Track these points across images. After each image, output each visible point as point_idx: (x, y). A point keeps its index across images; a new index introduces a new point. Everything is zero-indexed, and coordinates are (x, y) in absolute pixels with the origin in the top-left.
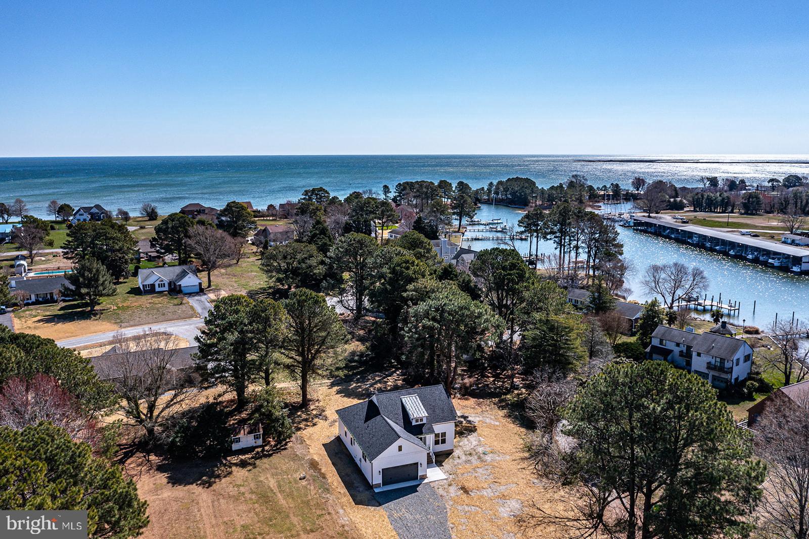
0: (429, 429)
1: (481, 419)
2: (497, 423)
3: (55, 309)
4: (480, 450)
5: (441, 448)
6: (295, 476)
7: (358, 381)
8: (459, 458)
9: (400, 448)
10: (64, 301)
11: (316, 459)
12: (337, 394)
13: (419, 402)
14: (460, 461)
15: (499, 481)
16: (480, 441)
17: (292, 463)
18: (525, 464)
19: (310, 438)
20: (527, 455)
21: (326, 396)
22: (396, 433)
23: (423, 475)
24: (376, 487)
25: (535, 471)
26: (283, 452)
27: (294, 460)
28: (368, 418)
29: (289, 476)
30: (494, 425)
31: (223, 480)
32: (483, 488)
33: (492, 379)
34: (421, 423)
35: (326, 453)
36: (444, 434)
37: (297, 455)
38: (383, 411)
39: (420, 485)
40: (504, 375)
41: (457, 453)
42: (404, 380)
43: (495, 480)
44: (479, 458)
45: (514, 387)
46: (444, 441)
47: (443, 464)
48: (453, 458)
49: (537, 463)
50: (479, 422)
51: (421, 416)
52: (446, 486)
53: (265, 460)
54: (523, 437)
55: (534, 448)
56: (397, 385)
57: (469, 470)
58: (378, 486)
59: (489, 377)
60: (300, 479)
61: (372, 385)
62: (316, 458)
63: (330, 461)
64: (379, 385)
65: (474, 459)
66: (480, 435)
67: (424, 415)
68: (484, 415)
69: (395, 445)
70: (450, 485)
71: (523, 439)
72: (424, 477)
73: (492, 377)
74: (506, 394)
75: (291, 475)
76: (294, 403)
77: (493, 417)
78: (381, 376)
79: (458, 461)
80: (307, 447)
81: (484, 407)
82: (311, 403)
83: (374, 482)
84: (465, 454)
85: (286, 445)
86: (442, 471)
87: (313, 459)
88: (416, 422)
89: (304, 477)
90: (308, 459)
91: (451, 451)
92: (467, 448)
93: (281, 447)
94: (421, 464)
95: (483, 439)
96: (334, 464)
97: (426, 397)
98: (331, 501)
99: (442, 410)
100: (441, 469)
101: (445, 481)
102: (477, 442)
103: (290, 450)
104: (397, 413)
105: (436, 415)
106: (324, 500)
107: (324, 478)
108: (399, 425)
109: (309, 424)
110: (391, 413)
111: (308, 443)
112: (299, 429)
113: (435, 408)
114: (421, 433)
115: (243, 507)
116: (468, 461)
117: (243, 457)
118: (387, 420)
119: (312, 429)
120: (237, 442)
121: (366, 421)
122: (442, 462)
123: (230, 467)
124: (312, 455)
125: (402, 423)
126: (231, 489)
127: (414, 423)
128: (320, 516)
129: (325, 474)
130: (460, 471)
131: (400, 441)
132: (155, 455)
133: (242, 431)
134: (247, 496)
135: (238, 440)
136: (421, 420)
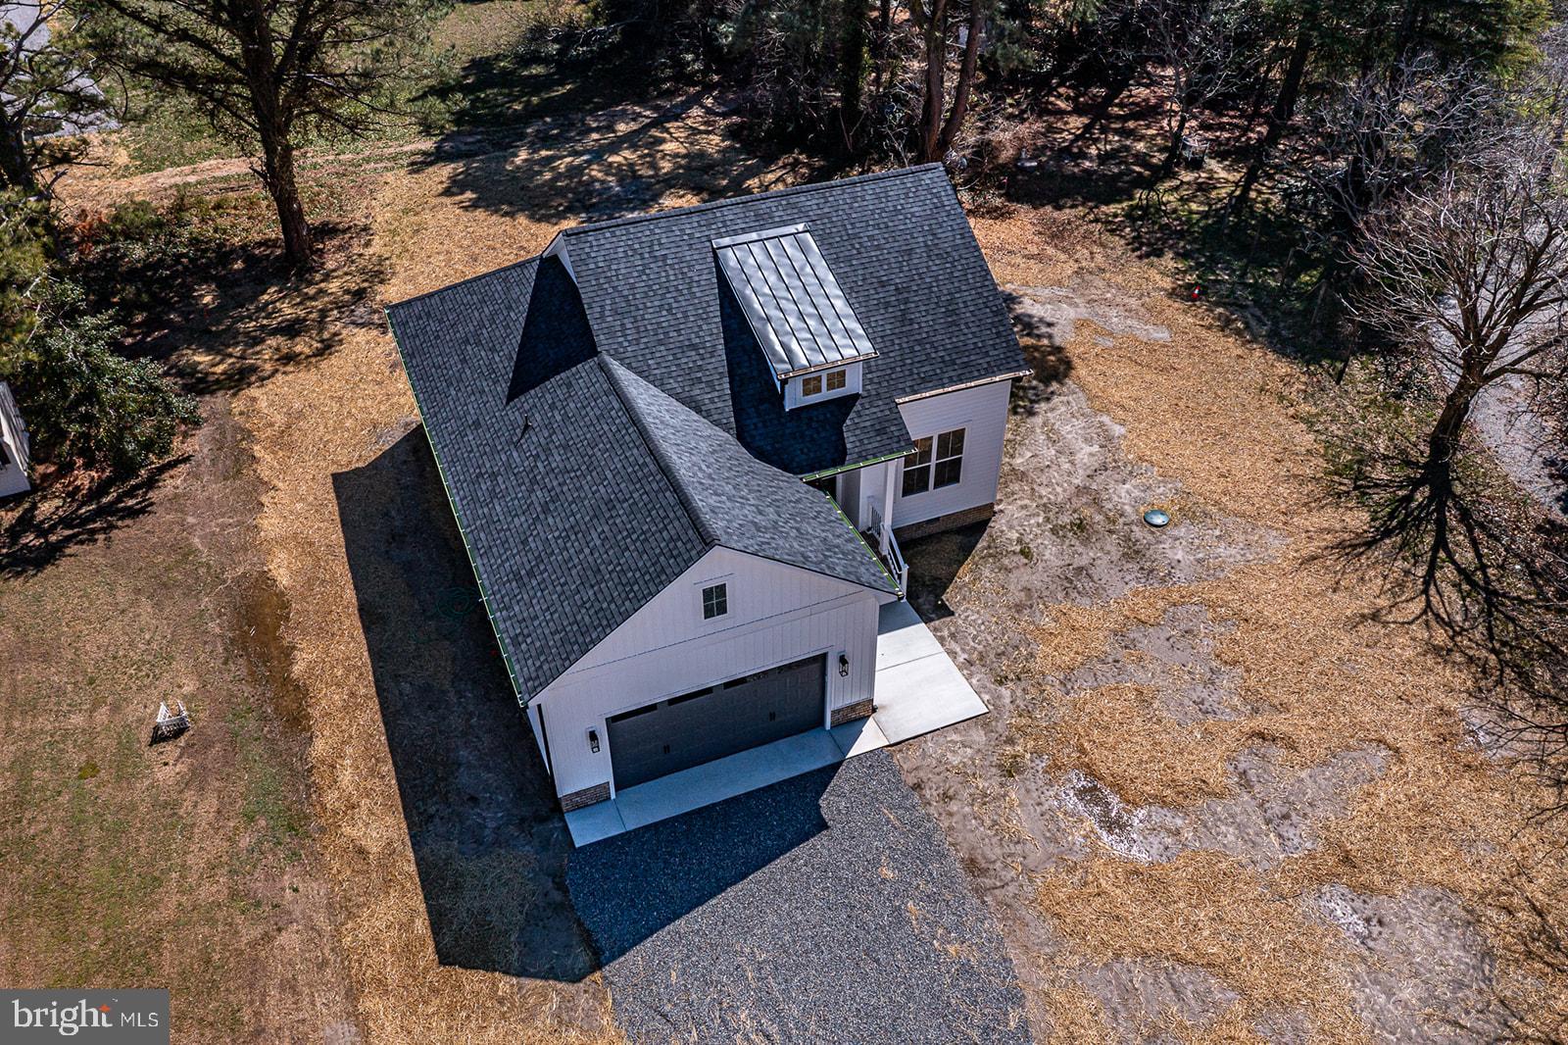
0: (877, 427)
1: (1083, 312)
2: (1162, 335)
4: (1123, 495)
5: (937, 503)
6: (133, 712)
7: (544, 140)
9: (715, 601)
11: (283, 579)
12: (447, 192)
13: (822, 268)
14: (1034, 578)
15: (1279, 724)
16: (1107, 441)
17: (146, 607)
18: (1371, 593)
19: (282, 441)
20: (1358, 519)
21: (406, 211)
22: (685, 502)
23: (852, 708)
24: (578, 807)
25: (1441, 636)
26: (127, 533)
27: (161, 588)
28: (526, 376)
29: (102, 715)
30: (1152, 347)
32: (1203, 788)
33: (1076, 123)
34: (837, 395)
35: (337, 537)
36: (953, 442)
37: (187, 553)
38: (610, 333)
40: (1121, 105)
41: (1012, 520)
42: (731, 133)
43: (1261, 722)
44: (1131, 553)
45: (1176, 156)
46: (950, 474)
47: (950, 597)
48: (996, 554)
49: (1429, 579)
50: (1081, 325)
51: (834, 356)
52: (990, 784)
54: (1306, 408)
55: (1380, 473)
56: (702, 154)
57: (1101, 643)
58: (594, 798)
59: (1061, 113)
61: (598, 154)
62: (283, 571)
63: (350, 594)
64: (627, 153)
65: (1101, 556)
66: (1099, 404)
67: (850, 352)
68: (1094, 294)
69: (682, 594)
70: (1011, 770)
71: (1309, 422)
72: (855, 718)
73: (1078, 111)
74: (1149, 185)
75: (115, 709)
76: (260, 244)
77: (1133, 303)
78: (636, 117)
79: (1023, 577)
80: (253, 496)
81: (1082, 253)
82: (332, 244)
83: (566, 788)
84: (1054, 531)
85: (151, 483)
86: (952, 654)
87: (265, 580)
88: (806, 393)
89: (179, 731)
90: (237, 581)
91: (984, 517)
92: (1059, 490)
93: (119, 499)
94: (843, 660)
95: (1123, 430)
96: (369, 615)
97: (856, 236)
98: (290, 939)
99: (949, 313)
100: (941, 640)
101: (978, 736)
102: (1096, 448)
103: (162, 518)
104: (694, 347)
105: (919, 342)
106: (250, 933)
107: (297, 722)
108: (707, 415)
109: (301, 346)
110: (660, 343)
111: (265, 473)
112: (240, 379)
113: (906, 301)
114: (837, 454)
116: (1082, 581)
118: (636, 391)
119: (306, 383)
121: (516, 388)
122: (941, 584)
124: (265, 553)
125: (722, 400)
127: (797, 397)
129: (304, 692)
130: (1046, 652)
131: (712, 565)
136: (836, 381)
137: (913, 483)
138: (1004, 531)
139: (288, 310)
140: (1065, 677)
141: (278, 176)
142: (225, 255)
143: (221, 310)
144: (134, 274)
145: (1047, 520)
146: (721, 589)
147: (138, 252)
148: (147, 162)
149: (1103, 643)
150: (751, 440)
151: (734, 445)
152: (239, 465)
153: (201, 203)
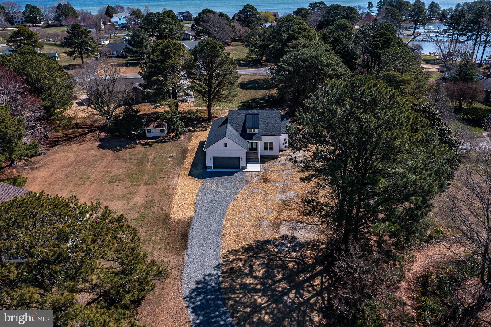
0: (258, 138)
3: (123, 60)
6: (168, 155)
8: (279, 161)
9: (226, 145)
10: (131, 57)
15: (294, 179)
17: (173, 148)
22: (225, 134)
23: (244, 166)
24: (208, 169)
26: (174, 142)
27: (176, 147)
29: (165, 155)
31: (128, 150)
34: (254, 132)
35: (197, 146)
36: (271, 144)
37: (180, 144)
38: (230, 121)
39: (238, 172)
41: (281, 158)
43: (292, 178)
46: (271, 149)
48: (275, 161)
52: (255, 176)
53: (160, 144)
58: (210, 168)
60: (170, 157)
63: (196, 151)
70: (258, 176)
72: (244, 168)
79: (277, 163)
80: (190, 141)
82: (215, 119)
83: (207, 165)
85: (179, 138)
87: (188, 148)
89: (172, 157)
90: (184, 148)
91: (277, 157)
93: (175, 139)
94: (242, 159)
96: (197, 153)
97: (265, 116)
98: (175, 172)
99: (273, 127)
100: (260, 166)
101: (257, 173)
103: (179, 142)
104: (239, 124)
105: (268, 129)
106: (172, 170)
107: (184, 159)
108: (238, 132)
109: (203, 129)
110: (235, 123)
111: (192, 139)
112: (194, 131)
113: (268, 124)
114: (251, 139)
115: (124, 165)
116: (284, 165)
117: (149, 141)
118: (229, 127)
119: (203, 132)
120: (149, 132)
121: (219, 127)
122: (266, 162)
123: (137, 144)
124: (189, 146)
125: (240, 131)
126: (127, 156)
127: (248, 132)
128: (161, 178)
129: (186, 157)
130: (272, 169)
131: (225, 140)
132: (105, 133)
133: (152, 126)
134: (132, 160)
135: (150, 131)
136: (254, 131)
137: (266, 149)
138: (279, 159)
139: (205, 125)
140: (272, 171)
141: (209, 107)
142: (200, 118)
143: (196, 124)
144: (187, 118)
146: (227, 143)
147: (189, 116)
148: (195, 106)
149: (280, 169)
150: (241, 135)
151: (239, 135)
152: (190, 138)
153: (200, 111)
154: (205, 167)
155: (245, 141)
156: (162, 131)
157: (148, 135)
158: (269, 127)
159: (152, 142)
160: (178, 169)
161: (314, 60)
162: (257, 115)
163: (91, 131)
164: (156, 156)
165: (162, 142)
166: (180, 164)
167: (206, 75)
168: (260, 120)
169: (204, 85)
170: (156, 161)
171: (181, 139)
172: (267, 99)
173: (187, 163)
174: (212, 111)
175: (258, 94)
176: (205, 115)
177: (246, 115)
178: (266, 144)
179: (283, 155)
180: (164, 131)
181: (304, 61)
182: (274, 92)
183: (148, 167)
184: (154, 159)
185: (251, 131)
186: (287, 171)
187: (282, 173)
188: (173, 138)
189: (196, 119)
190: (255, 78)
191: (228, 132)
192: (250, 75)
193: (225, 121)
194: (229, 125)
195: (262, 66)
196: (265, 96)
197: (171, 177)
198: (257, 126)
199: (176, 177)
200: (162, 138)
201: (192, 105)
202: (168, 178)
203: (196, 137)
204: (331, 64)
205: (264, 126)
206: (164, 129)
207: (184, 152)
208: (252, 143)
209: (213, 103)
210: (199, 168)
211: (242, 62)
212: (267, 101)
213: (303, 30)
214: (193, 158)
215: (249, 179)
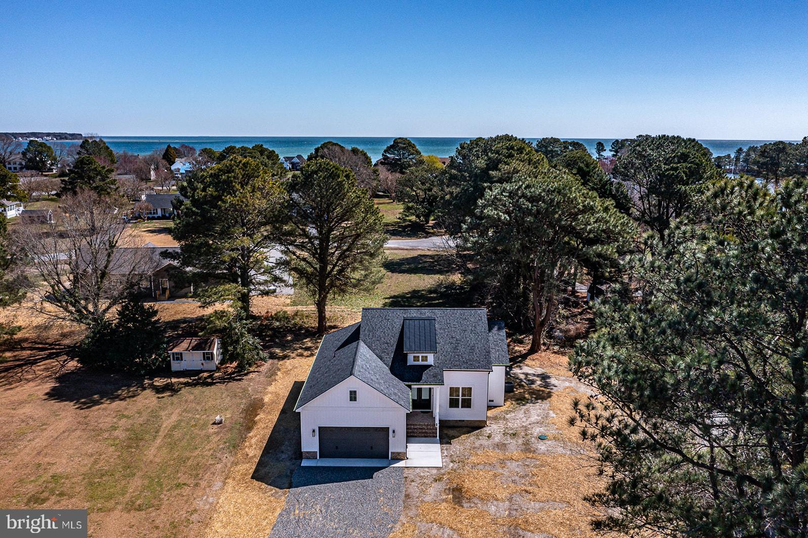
0: (435, 376)
1: (572, 385)
4: (537, 430)
5: (460, 414)
6: (212, 417)
8: (489, 437)
9: (353, 396)
11: (266, 400)
13: (434, 329)
14: (486, 443)
15: (536, 490)
16: (545, 416)
17: (228, 399)
22: (353, 367)
23: (399, 453)
24: (307, 458)
27: (234, 396)
28: (343, 346)
29: (204, 416)
31: (116, 404)
32: (495, 498)
34: (425, 363)
35: (287, 394)
36: (468, 391)
37: (246, 390)
39: (385, 468)
41: (491, 428)
43: (529, 488)
44: (527, 444)
46: (467, 404)
47: (454, 441)
48: (478, 436)
50: (566, 388)
51: (424, 351)
52: (429, 481)
53: (198, 390)
58: (312, 456)
60: (214, 423)
63: (282, 406)
66: (553, 408)
70: (437, 480)
72: (400, 458)
75: (207, 416)
76: (311, 327)
79: (483, 441)
80: (271, 382)
82: (333, 330)
83: (304, 449)
84: (504, 434)
85: (246, 375)
86: (442, 453)
87: (262, 399)
88: (414, 361)
89: (220, 423)
90: (254, 399)
91: (483, 425)
92: (516, 425)
93: (236, 376)
94: (394, 432)
95: (555, 416)
97: (449, 323)
98: (219, 466)
99: (471, 349)
100: (442, 450)
101: (434, 471)
102: (540, 418)
103: (244, 383)
104: (387, 343)
105: (458, 355)
106: (211, 462)
107: (249, 429)
108: (383, 361)
109: (305, 353)
110: (378, 340)
111: (277, 378)
112: (285, 357)
113: (458, 343)
114: (418, 379)
115: (91, 448)
116: (502, 446)
117: (174, 380)
118: (363, 349)
119: (303, 361)
120: (178, 359)
121: (339, 349)
122: (454, 437)
123: (144, 389)
124: (266, 394)
125: (389, 358)
126: (109, 419)
127: (411, 361)
128: (178, 486)
129: (255, 423)
130: (473, 459)
131: (351, 383)
132: (78, 361)
133: (185, 344)
134: (116, 433)
135: (179, 357)
136: (425, 359)
137: (453, 403)
138: (487, 430)
139: (309, 344)
140: (474, 466)
141: (321, 306)
142: (301, 328)
143: (291, 341)
144: (273, 329)
145: (504, 431)
146: (355, 392)
147: (277, 323)
148: (294, 304)
149: (494, 461)
150: (393, 370)
151: (387, 370)
152: (272, 374)
153: (302, 315)
154: (299, 455)
155: (402, 385)
156: (208, 358)
157: (175, 366)
158: (461, 349)
159: (181, 383)
160: (227, 458)
161: (558, 198)
162: (431, 320)
163: (49, 357)
164: (180, 421)
165: (206, 384)
166: (235, 446)
167: (316, 238)
168: (438, 331)
169: (310, 259)
170: (177, 434)
171: (251, 376)
172: (443, 290)
173: (253, 441)
174: (328, 314)
175: (425, 282)
176: (313, 323)
177: (405, 319)
178: (453, 391)
179: (495, 418)
180: (212, 359)
181: (533, 199)
182: (456, 278)
183: (153, 451)
184: (174, 427)
185: (416, 359)
186: (513, 465)
187: (500, 471)
188: (233, 373)
189: (290, 331)
190: (415, 254)
191: (359, 362)
192: (407, 249)
193: (355, 336)
194: (362, 344)
195: (428, 235)
196: (440, 285)
197: (203, 484)
198: (433, 349)
199: (218, 484)
200: (206, 375)
201: (288, 301)
202: (197, 485)
203: (287, 373)
204: (592, 208)
205: (448, 347)
206: (212, 354)
207: (254, 408)
208: (420, 390)
209: (330, 296)
210: (284, 456)
211: (390, 228)
212: (442, 295)
213: (518, 150)
214: (271, 426)
215: (414, 489)
